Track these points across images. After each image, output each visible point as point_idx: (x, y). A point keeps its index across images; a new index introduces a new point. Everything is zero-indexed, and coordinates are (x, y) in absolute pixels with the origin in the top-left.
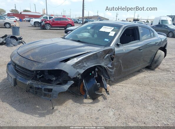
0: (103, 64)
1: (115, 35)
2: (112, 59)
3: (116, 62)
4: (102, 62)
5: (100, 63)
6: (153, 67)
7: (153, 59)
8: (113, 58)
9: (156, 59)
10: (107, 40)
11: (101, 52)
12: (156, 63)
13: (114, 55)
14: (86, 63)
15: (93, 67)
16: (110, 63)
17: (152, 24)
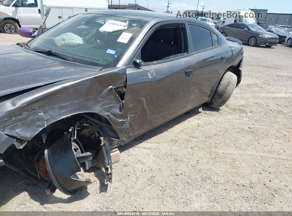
0: (97, 109)
1: (132, 40)
2: (122, 96)
3: (132, 103)
4: (95, 104)
5: (89, 108)
6: (215, 105)
7: (215, 89)
8: (124, 93)
9: (221, 88)
10: (112, 52)
11: (87, 83)
12: (221, 98)
13: (125, 87)
14: (45, 112)
15: (67, 118)
16: (118, 105)
17: (224, 22)
